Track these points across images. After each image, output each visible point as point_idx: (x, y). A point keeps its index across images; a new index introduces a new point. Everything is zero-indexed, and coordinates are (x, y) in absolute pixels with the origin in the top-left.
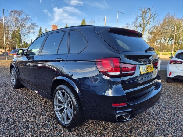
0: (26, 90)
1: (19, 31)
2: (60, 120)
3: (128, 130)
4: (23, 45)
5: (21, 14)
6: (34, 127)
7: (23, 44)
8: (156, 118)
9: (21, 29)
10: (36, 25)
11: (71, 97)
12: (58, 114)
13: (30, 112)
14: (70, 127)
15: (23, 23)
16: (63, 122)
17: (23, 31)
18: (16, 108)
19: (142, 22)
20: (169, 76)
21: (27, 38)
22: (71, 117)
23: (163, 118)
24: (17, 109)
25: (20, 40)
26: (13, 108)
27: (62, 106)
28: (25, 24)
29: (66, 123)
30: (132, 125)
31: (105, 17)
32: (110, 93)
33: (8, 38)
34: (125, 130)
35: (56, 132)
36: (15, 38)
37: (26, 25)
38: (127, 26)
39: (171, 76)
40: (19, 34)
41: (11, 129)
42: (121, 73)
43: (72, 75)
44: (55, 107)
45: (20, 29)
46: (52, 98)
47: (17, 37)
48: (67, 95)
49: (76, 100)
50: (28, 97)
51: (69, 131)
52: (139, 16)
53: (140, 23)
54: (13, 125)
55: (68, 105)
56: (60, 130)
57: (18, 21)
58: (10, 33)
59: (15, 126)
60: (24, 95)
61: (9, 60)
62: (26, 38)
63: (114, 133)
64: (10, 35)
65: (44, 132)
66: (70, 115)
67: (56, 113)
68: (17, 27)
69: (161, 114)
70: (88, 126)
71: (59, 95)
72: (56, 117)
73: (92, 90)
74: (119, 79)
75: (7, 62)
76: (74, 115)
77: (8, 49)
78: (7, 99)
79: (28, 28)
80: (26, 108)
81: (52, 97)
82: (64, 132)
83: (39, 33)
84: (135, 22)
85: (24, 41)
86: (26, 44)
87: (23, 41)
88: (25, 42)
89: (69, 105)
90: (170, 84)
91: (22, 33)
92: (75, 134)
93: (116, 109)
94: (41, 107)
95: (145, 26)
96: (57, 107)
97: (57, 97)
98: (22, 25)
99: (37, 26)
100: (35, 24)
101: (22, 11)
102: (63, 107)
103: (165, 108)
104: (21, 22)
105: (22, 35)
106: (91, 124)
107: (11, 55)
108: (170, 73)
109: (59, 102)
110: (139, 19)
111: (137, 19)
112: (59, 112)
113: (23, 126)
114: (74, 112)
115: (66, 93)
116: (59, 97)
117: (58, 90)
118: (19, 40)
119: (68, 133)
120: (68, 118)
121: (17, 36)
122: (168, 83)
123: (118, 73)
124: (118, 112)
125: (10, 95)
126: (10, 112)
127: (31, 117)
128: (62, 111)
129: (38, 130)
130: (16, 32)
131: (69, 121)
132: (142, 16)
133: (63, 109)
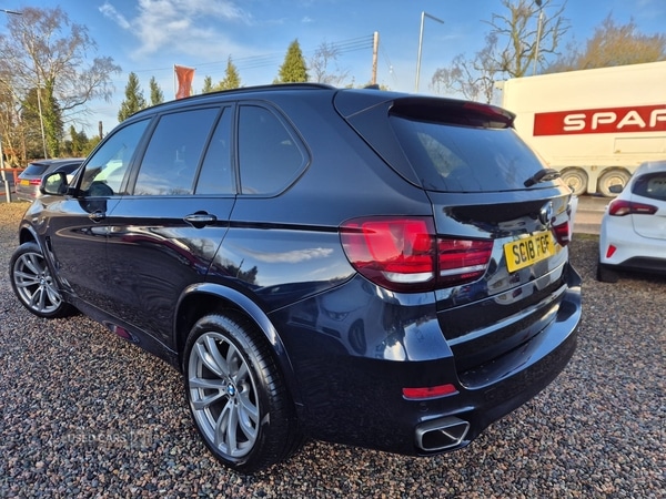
0: (87, 321)
1: (51, 90)
2: (212, 438)
3: (459, 470)
4: (68, 143)
5: (57, 25)
6: (117, 467)
7: (69, 138)
8: (560, 419)
9: (57, 81)
10: (113, 63)
11: (249, 362)
12: (204, 418)
13: (101, 410)
14: (249, 468)
15: (64, 57)
16: (222, 447)
17: (65, 90)
18: (47, 397)
19: (512, 51)
20: (605, 260)
21: (82, 117)
22: (253, 435)
23: (584, 419)
24: (53, 397)
25: (58, 124)
26: (39, 395)
27: (217, 391)
28: (72, 61)
29: (235, 453)
30: (471, 451)
31: (376, 33)
33: (10, 118)
34: (446, 469)
35: (200, 487)
36: (37, 117)
37: (75, 68)
38: (455, 67)
39: (616, 260)
40: (52, 100)
41: (32, 478)
42: (436, 274)
44: (194, 393)
45: (53, 80)
46: (180, 358)
47: (47, 115)
48: (236, 354)
50: (95, 348)
51: (244, 481)
52: (500, 31)
53: (504, 56)
54: (40, 464)
55: (241, 389)
56: (213, 479)
57: (47, 51)
58: (19, 96)
59: (46, 465)
60: (78, 344)
61: (17, 205)
62: (77, 116)
63: (408, 485)
64: (18, 107)
65: (155, 488)
66: (249, 425)
67: (199, 414)
68: (43, 73)
69: (576, 404)
71: (207, 350)
72: (196, 430)
75: (11, 213)
76: (264, 429)
77: (15, 158)
78: (14, 359)
79: (82, 78)
80: (86, 394)
81: (179, 355)
82: (226, 486)
83: (125, 99)
84: (484, 52)
85: (73, 129)
86: (81, 138)
87: (66, 128)
88: (78, 131)
89: (245, 389)
90: (611, 289)
91: (61, 96)
92: (268, 489)
94: (143, 388)
95: (522, 68)
96: (202, 393)
97: (198, 358)
98: (60, 65)
99: (119, 69)
100: (110, 59)
101: (56, 13)
102: (221, 394)
103: (589, 382)
104: (56, 54)
105: (62, 106)
106: (327, 455)
107: (25, 183)
108: (612, 250)
109: (208, 374)
110: (499, 41)
111: (493, 40)
112: (207, 411)
113: (77, 465)
114: (262, 417)
115: (233, 348)
116: (208, 360)
117: (200, 332)
118: (52, 125)
119: (242, 489)
120: (241, 437)
121: (44, 108)
122: (602, 284)
123: (425, 277)
125: (24, 345)
126: (25, 411)
127: (106, 428)
128: (217, 407)
129: (130, 480)
130: (39, 92)
131: (247, 446)
132: (510, 28)
133: (223, 400)
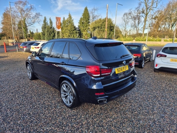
0: (40, 81)
1: (25, 21)
2: (65, 103)
3: (110, 109)
6: (49, 107)
7: (29, 33)
9: (26, 19)
11: (71, 89)
12: (64, 99)
13: (45, 98)
14: (72, 107)
15: (28, 13)
16: (67, 104)
17: (28, 21)
18: (35, 95)
19: (145, 8)
21: (33, 28)
22: (72, 101)
24: (36, 95)
25: (27, 30)
26: (33, 95)
27: (66, 94)
29: (69, 105)
32: (94, 87)
33: (15, 28)
34: (107, 109)
35: (63, 110)
36: (22, 28)
37: (30, 15)
38: (129, 12)
39: (157, 67)
40: (25, 24)
41: (35, 108)
42: (101, 75)
43: (74, 72)
44: (62, 95)
47: (24, 28)
48: (69, 87)
49: (75, 91)
50: (42, 86)
51: (71, 110)
53: (142, 9)
54: (36, 106)
55: (70, 94)
56: (66, 109)
57: (24, 11)
58: (17, 23)
59: (37, 107)
60: (39, 85)
61: (20, 52)
62: (31, 28)
63: (100, 111)
64: (17, 26)
65: (56, 110)
66: (71, 100)
67: (63, 98)
68: (23, 17)
70: (83, 107)
71: (64, 87)
72: (62, 101)
73: (86, 84)
74: (100, 79)
76: (74, 100)
77: (16, 39)
78: (27, 88)
79: (33, 18)
80: (42, 95)
81: (59, 88)
82: (68, 110)
83: (43, 23)
84: (138, 8)
86: (32, 33)
87: (29, 31)
88: (31, 31)
89: (71, 94)
91: (27, 23)
92: (75, 111)
93: (98, 96)
94: (52, 94)
95: (148, 12)
96: (63, 95)
97: (62, 88)
98: (27, 15)
100: (39, 13)
101: (26, 1)
102: (67, 95)
104: (26, 12)
105: (28, 25)
106: (86, 106)
107: (22, 47)
109: (64, 91)
110: (142, 5)
111: (140, 5)
112: (64, 98)
113: (42, 107)
114: (73, 98)
115: (68, 86)
116: (64, 89)
117: (63, 84)
118: (25, 30)
119: (70, 111)
120: (70, 102)
123: (99, 75)
124: (99, 98)
125: (28, 85)
126: (31, 98)
127: (46, 101)
128: (66, 97)
129: (51, 109)
130: (22, 22)
131: (71, 104)
132: (144, 1)
133: (67, 96)
